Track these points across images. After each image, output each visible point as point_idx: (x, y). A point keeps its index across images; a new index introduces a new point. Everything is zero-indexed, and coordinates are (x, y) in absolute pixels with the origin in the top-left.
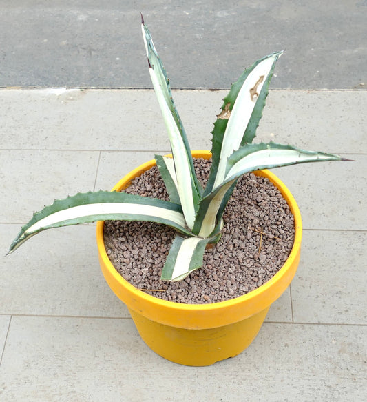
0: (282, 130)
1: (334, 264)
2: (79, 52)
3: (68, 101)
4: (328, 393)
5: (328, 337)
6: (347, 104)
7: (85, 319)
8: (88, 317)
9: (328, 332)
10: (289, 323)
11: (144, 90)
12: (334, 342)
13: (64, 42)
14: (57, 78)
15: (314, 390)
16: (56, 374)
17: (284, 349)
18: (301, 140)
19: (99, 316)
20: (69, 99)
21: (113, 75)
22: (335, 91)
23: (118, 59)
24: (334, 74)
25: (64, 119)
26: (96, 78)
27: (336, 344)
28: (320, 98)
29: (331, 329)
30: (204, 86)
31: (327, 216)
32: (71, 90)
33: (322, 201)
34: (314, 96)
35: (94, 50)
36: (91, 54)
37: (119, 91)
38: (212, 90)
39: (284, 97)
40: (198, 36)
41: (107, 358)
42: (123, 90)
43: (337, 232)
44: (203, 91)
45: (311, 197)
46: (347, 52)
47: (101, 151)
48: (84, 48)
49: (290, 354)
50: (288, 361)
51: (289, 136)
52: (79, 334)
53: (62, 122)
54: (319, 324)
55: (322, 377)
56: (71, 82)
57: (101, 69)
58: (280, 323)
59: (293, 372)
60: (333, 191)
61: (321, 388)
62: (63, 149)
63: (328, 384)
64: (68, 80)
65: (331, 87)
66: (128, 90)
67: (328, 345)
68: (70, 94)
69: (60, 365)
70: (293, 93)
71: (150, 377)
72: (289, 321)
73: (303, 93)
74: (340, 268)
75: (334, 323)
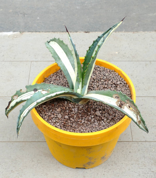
0: (121, 50)
1: (151, 113)
2: (18, 15)
3: (14, 38)
4: (153, 175)
5: (150, 147)
6: (153, 38)
7: (26, 143)
8: (28, 142)
9: (150, 145)
10: (131, 142)
11: (52, 33)
12: (154, 150)
13: (11, 11)
14: (8, 27)
15: (145, 173)
16: (12, 170)
17: (129, 154)
18: (131, 55)
19: (34, 141)
20: (14, 37)
21: (36, 26)
22: (146, 32)
23: (38, 18)
24: (145, 25)
25: (12, 47)
26: (27, 27)
27: (155, 151)
28: (139, 35)
29: (152, 144)
30: (82, 30)
31: (146, 90)
32: (15, 33)
33: (143, 83)
34: (136, 35)
35: (26, 14)
36: (25, 16)
37: (40, 33)
38: (86, 32)
39: (121, 35)
40: (77, 7)
41: (39, 162)
42: (42, 33)
43: (151, 98)
44: (82, 33)
45: (138, 81)
46: (151, 15)
47: (32, 61)
48: (21, 13)
49: (132, 156)
50: (131, 160)
51: (125, 53)
52: (24, 150)
53: (11, 48)
54: (146, 141)
55: (149, 167)
56: (15, 29)
57: (30, 23)
58: (126, 142)
59: (134, 165)
60: (148, 79)
61: (149, 173)
62: (12, 60)
63: (152, 170)
64: (14, 28)
65: (144, 31)
66: (44, 33)
67: (151, 151)
68: (15, 35)
69: (14, 166)
70: (126, 33)
71: (62, 170)
72: (130, 140)
73: (131, 33)
74: (154, 114)
75: (153, 141)
